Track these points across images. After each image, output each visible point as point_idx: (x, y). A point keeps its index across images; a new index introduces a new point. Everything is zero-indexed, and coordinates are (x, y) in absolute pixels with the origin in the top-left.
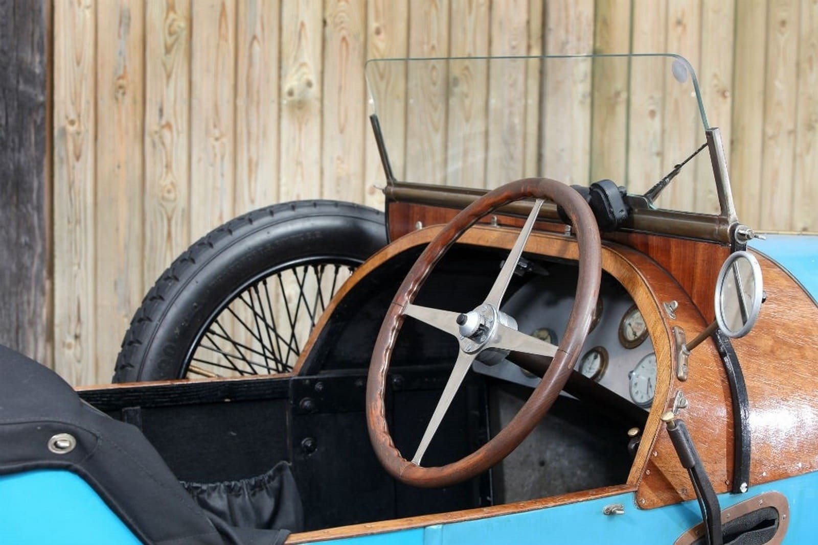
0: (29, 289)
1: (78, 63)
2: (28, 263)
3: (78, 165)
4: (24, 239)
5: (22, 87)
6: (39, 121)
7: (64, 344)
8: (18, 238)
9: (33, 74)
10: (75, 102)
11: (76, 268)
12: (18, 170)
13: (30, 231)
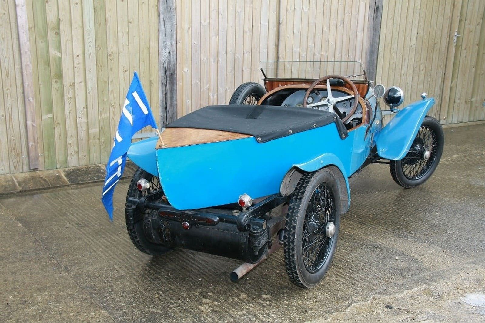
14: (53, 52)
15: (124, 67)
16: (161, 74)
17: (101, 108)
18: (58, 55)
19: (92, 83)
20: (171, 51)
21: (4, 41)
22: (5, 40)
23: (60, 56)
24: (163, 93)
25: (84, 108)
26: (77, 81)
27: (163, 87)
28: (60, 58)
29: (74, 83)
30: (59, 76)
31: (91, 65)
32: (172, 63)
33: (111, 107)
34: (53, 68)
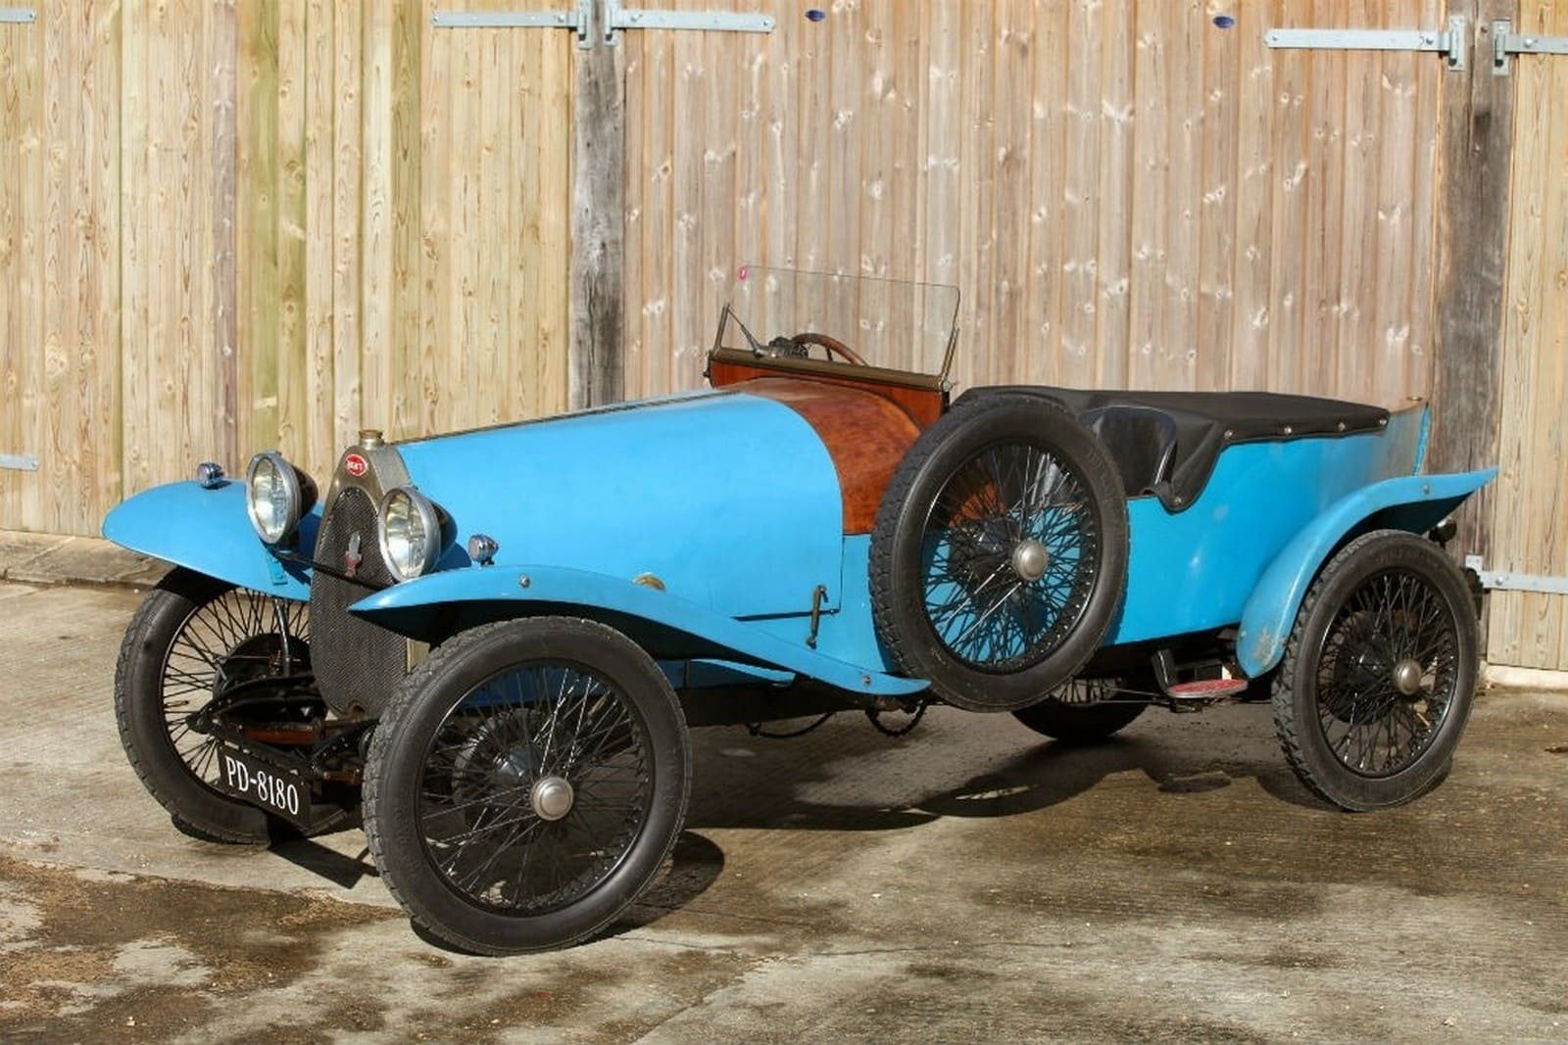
0: (1481, 428)
1: (1529, 258)
2: (1481, 408)
3: (1526, 337)
4: (1480, 389)
5: (1484, 273)
6: (1496, 301)
7: (1505, 474)
8: (1475, 386)
9: (1494, 265)
10: (1526, 288)
11: (1518, 416)
12: (1479, 337)
13: (1485, 383)
14: (289, 228)
15: (465, 281)
16: (578, 311)
17: (399, 399)
18: (299, 233)
19: (378, 323)
20: (607, 242)
21: (186, 195)
22: (189, 194)
23: (303, 238)
24: (580, 374)
25: (354, 391)
26: (340, 311)
27: (580, 356)
28: (302, 244)
29: (332, 318)
30: (296, 291)
31: (380, 265)
32: (611, 280)
33: (426, 397)
34: (284, 270)
